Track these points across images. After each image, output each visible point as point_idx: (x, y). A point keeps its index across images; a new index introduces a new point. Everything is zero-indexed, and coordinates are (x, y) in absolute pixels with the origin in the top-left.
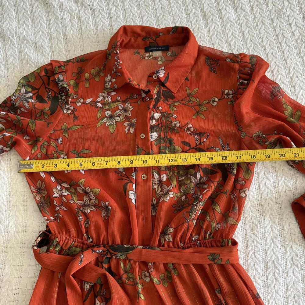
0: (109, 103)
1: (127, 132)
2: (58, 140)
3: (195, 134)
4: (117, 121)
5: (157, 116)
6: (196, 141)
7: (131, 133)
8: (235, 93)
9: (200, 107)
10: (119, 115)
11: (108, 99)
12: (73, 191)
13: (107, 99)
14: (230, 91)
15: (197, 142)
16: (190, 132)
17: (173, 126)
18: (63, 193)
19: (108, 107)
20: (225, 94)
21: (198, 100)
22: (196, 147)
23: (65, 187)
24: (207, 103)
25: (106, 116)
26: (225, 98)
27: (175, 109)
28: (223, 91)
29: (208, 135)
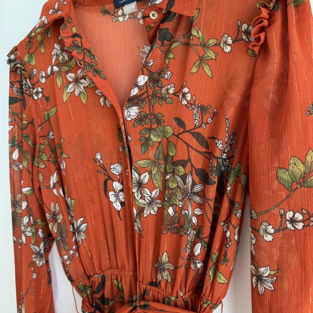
0: (66, 62)
2: (49, 135)
3: (193, 106)
4: (84, 86)
6: (195, 119)
9: (204, 49)
10: (84, 77)
11: (63, 56)
13: (61, 57)
14: (251, 27)
15: (196, 121)
19: (67, 69)
20: (243, 32)
22: (193, 131)
24: (215, 45)
25: (69, 81)
26: (242, 39)
28: (239, 24)
29: (215, 112)
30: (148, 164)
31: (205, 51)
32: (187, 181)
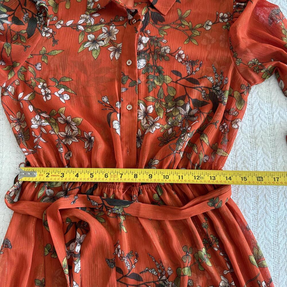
0: (91, 26)
1: (112, 58)
2: (36, 65)
3: (186, 62)
4: (100, 45)
5: (145, 40)
6: (188, 70)
7: (117, 59)
8: (230, 17)
9: (192, 31)
10: (103, 39)
11: (91, 21)
12: (54, 122)
13: (89, 21)
14: (225, 15)
15: (189, 71)
16: (181, 60)
17: (163, 52)
18: (42, 123)
19: (90, 30)
20: (220, 18)
21: (190, 23)
22: (187, 78)
23: (44, 117)
24: (201, 27)
25: (88, 40)
26: (219, 22)
27: (165, 33)
28: (218, 14)
29: (201, 64)
30: (153, 100)
31: (193, 32)
32: (187, 108)
